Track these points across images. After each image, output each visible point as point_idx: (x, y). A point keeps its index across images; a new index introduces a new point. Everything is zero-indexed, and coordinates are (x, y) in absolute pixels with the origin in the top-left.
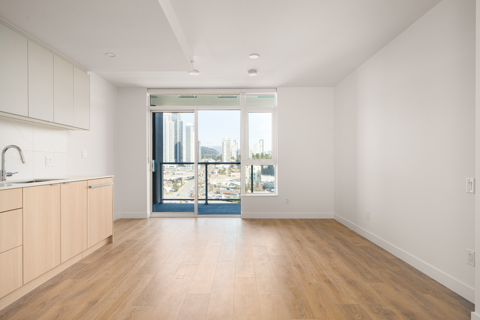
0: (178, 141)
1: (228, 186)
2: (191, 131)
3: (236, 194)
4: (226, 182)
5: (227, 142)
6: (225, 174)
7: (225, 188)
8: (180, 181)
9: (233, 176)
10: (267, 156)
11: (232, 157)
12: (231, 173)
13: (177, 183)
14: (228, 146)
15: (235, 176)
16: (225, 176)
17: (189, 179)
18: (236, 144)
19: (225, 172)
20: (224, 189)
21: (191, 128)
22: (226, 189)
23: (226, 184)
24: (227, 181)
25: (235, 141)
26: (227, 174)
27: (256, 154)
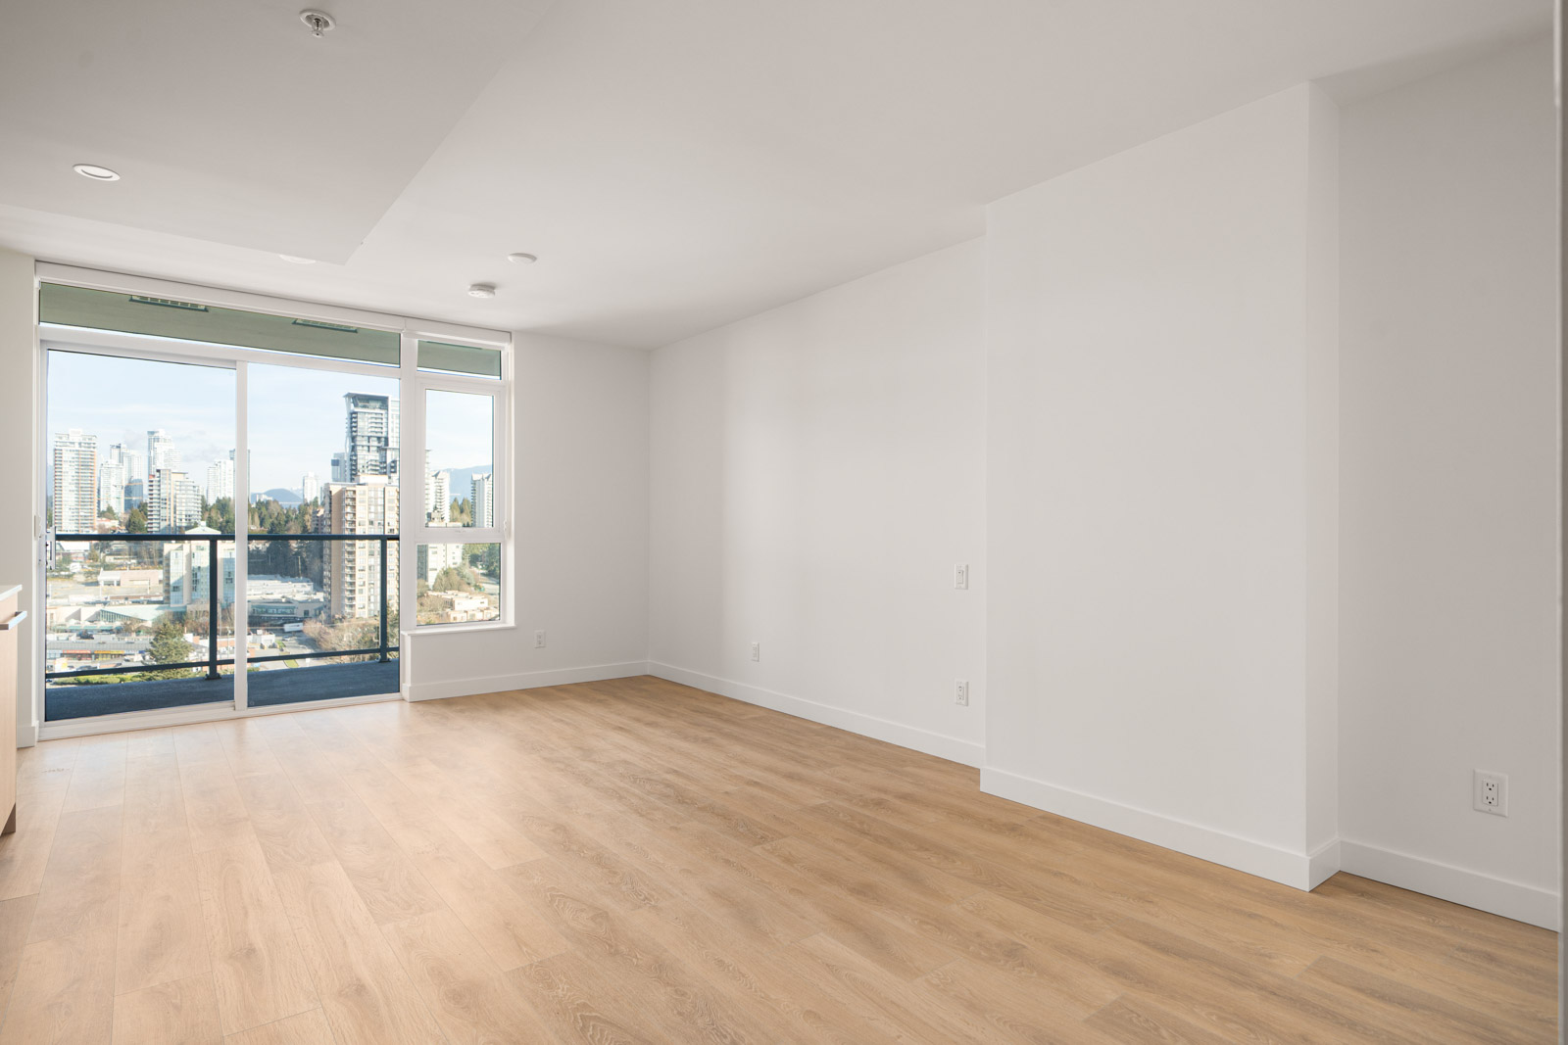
1: (85, 624)
3: (125, 652)
4: (76, 609)
5: (77, 447)
6: (69, 577)
7: (71, 631)
9: (109, 584)
10: (263, 510)
11: (103, 508)
12: (98, 573)
14: (85, 464)
15: (118, 584)
16: (67, 584)
18: (121, 461)
19: (68, 570)
20: (63, 636)
22: (74, 638)
23: (77, 616)
24: (77, 605)
25: (119, 447)
26: (82, 578)
27: (218, 501)
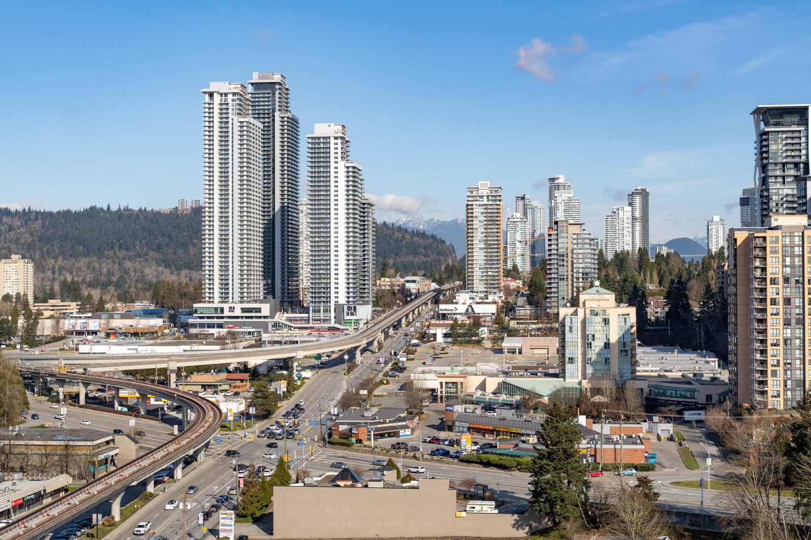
0: (278, 206)
1: (489, 396)
2: (332, 160)
3: (523, 431)
4: (481, 378)
5: (485, 202)
6: (479, 342)
7: (477, 403)
8: (285, 372)
9: (512, 351)
10: (663, 265)
11: (510, 266)
12: (503, 339)
13: (271, 381)
14: (493, 219)
15: (520, 353)
16: (477, 351)
17: (324, 365)
18: (525, 214)
19: (477, 335)
20: (470, 408)
21: (332, 146)
22: (479, 412)
23: (482, 386)
24: (483, 374)
25: (523, 198)
26: (488, 344)
27: (617, 255)
